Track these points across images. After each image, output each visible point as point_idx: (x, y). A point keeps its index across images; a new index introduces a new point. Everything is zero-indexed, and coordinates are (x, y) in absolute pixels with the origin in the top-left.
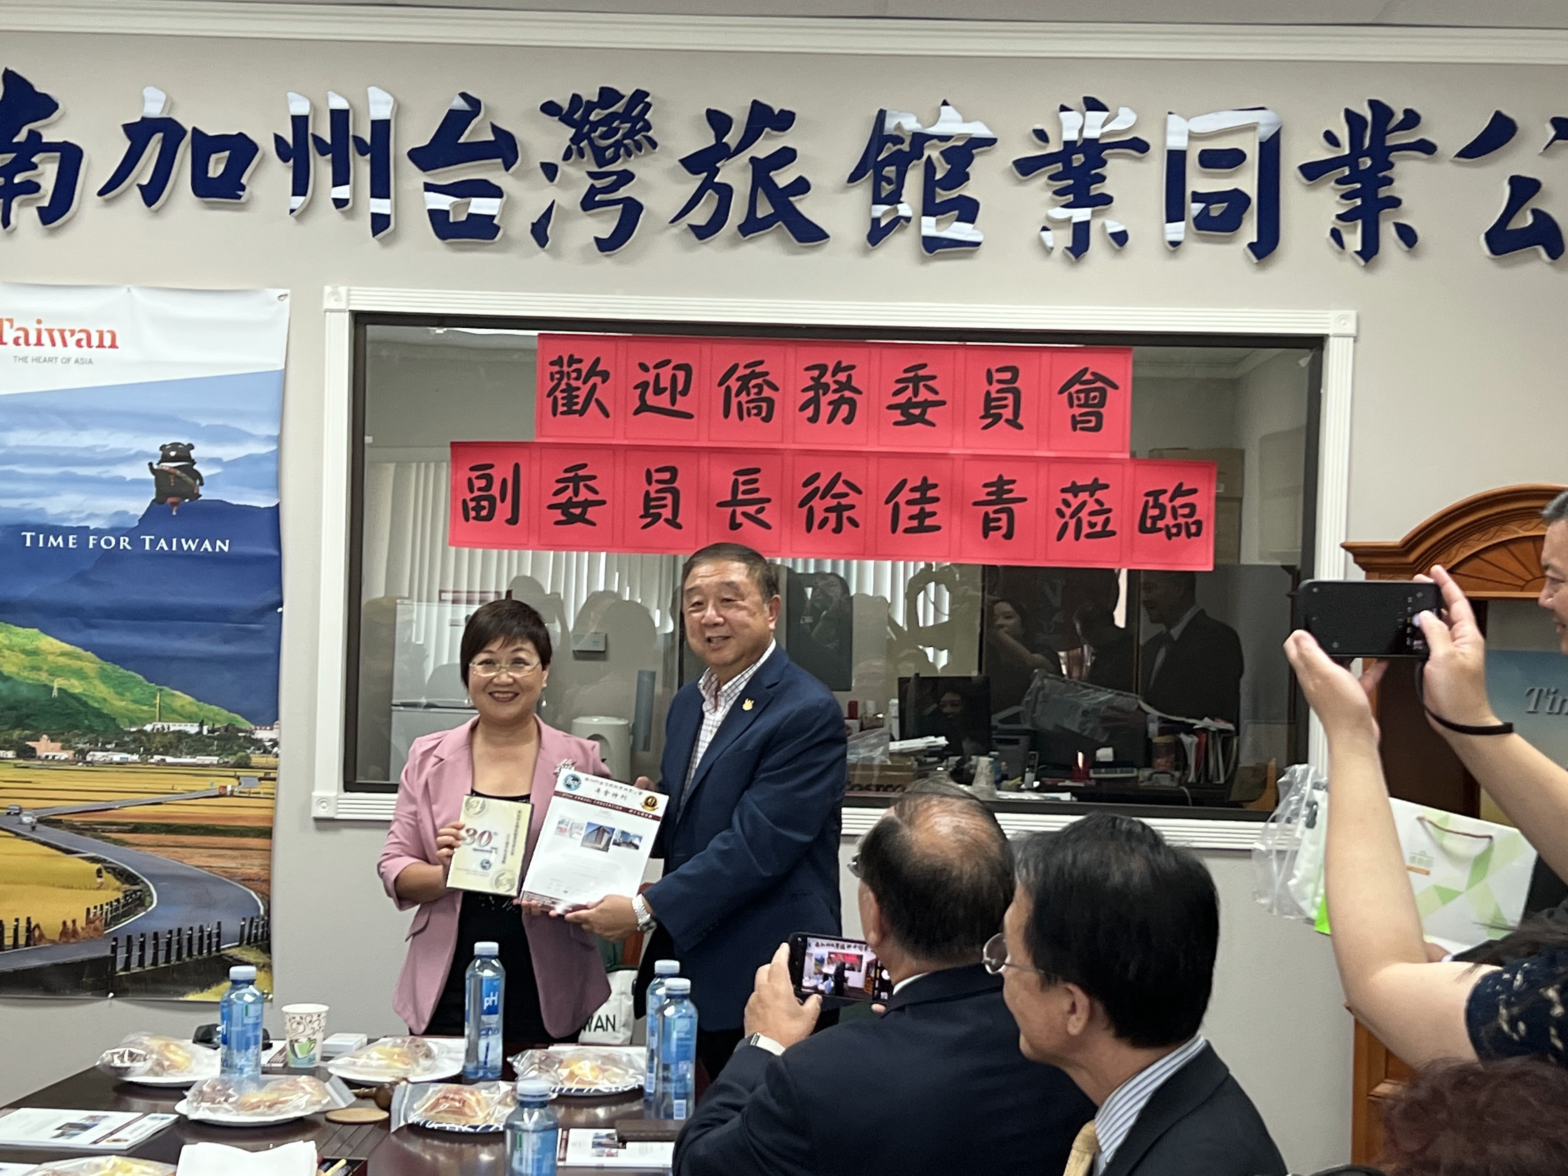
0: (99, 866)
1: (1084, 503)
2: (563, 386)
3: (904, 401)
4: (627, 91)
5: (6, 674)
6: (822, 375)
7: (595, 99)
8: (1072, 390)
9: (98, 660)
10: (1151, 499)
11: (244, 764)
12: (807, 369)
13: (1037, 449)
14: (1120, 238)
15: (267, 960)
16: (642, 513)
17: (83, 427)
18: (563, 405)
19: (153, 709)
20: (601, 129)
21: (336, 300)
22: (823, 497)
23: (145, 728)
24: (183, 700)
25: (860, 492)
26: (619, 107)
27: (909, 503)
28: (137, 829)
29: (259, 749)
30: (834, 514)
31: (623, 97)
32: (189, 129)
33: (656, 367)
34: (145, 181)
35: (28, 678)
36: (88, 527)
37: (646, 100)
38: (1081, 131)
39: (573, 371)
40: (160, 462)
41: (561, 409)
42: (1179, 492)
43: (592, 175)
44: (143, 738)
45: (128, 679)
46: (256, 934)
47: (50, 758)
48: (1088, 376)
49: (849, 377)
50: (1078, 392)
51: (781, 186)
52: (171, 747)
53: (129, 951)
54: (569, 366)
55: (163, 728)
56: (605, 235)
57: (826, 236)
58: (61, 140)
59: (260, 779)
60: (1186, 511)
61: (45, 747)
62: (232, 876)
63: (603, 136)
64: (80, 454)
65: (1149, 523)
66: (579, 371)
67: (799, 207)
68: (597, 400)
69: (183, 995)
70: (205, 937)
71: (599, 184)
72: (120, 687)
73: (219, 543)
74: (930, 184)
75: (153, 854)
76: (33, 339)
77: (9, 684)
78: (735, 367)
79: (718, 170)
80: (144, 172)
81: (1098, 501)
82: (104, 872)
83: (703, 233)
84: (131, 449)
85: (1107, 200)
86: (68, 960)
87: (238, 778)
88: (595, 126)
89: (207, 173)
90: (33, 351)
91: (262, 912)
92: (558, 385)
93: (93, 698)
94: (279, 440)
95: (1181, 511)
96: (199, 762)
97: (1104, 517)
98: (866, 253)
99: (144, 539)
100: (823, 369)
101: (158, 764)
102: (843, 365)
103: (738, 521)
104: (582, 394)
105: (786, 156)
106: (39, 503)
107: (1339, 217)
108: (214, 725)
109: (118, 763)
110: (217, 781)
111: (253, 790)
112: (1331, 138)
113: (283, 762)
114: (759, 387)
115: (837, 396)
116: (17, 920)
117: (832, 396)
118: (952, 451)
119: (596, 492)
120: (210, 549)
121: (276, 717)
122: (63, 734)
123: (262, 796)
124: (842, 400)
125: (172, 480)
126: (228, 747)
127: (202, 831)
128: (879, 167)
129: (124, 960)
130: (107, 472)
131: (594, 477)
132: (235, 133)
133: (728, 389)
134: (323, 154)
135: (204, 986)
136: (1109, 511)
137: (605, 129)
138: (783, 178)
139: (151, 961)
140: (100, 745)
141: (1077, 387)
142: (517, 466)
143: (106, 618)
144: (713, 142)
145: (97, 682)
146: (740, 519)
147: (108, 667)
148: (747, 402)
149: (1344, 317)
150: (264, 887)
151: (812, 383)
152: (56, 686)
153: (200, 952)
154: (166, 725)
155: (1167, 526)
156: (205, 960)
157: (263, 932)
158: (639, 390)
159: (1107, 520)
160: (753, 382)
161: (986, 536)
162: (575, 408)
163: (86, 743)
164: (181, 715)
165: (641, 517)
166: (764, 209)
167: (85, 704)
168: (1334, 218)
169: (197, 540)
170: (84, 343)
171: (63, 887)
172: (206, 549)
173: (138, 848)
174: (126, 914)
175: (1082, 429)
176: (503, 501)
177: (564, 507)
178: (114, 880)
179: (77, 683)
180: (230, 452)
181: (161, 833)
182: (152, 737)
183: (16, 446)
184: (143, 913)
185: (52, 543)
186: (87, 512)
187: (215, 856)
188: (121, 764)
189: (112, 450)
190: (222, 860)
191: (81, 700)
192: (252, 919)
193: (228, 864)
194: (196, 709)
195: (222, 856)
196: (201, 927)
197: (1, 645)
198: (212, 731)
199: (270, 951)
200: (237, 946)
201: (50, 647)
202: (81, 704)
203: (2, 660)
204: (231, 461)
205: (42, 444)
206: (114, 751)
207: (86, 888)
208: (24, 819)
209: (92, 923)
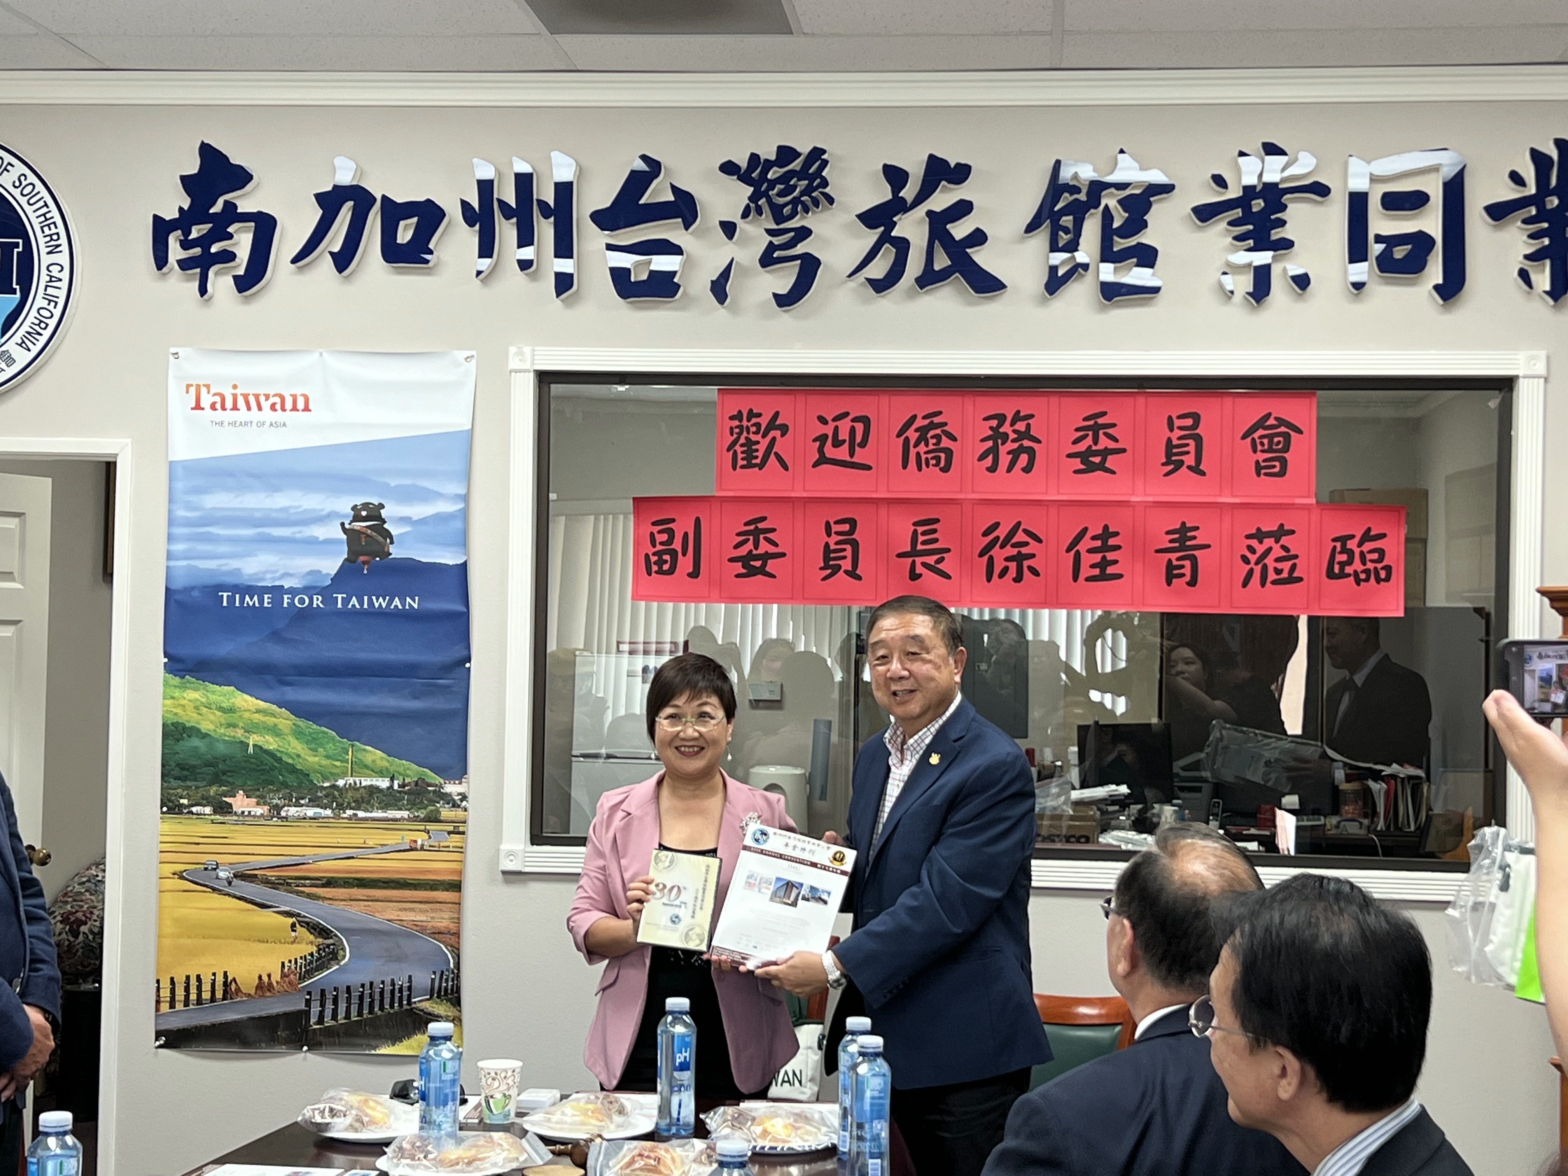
0: (294, 919)
1: (1270, 549)
2: (742, 440)
3: (1083, 450)
4: (804, 149)
5: (203, 731)
6: (1000, 425)
7: (773, 157)
8: (1256, 435)
9: (293, 717)
10: (1338, 545)
11: (434, 818)
12: (986, 419)
13: (1220, 495)
14: (1302, 282)
15: (457, 1014)
16: (822, 565)
17: (277, 489)
18: (743, 459)
19: (345, 765)
20: (780, 187)
21: (521, 360)
22: (1002, 547)
23: (337, 783)
24: (374, 755)
25: (1040, 541)
26: (796, 165)
27: (1089, 551)
28: (330, 883)
29: (448, 804)
30: (1015, 563)
31: (799, 155)
32: (379, 198)
33: (834, 420)
34: (336, 249)
35: (225, 735)
36: (283, 586)
37: (823, 157)
38: (1260, 176)
39: (753, 425)
40: (352, 522)
41: (741, 463)
42: (1367, 537)
43: (770, 232)
44: (336, 792)
45: (320, 736)
46: (446, 988)
47: (246, 813)
48: (1271, 421)
49: (1028, 425)
50: (1261, 437)
51: (957, 238)
52: (363, 802)
53: (323, 1005)
54: (749, 420)
55: (355, 783)
56: (784, 290)
57: (1003, 286)
58: (255, 211)
59: (449, 833)
60: (1375, 556)
61: (240, 802)
62: (423, 930)
63: (781, 194)
64: (274, 515)
65: (1336, 569)
66: (758, 425)
67: (976, 258)
68: (776, 454)
69: (375, 1049)
70: (397, 991)
71: (777, 241)
72: (313, 742)
73: (408, 599)
74: (1107, 233)
75: (346, 908)
76: (229, 404)
77: (207, 740)
78: (914, 417)
79: (895, 223)
80: (336, 240)
81: (1283, 547)
82: (297, 925)
83: (880, 286)
84: (323, 510)
85: (1287, 244)
86: (263, 1013)
87: (428, 832)
88: (772, 184)
89: (396, 239)
90: (229, 415)
91: (452, 966)
92: (738, 439)
93: (286, 754)
94: (466, 498)
95: (1369, 557)
96: (390, 816)
97: (1291, 563)
98: (1043, 302)
99: (337, 598)
100: (1002, 419)
101: (350, 818)
102: (1022, 414)
103: (917, 572)
104: (762, 447)
105: (963, 209)
106: (234, 564)
107: (1527, 257)
108: (404, 780)
109: (311, 818)
110: (407, 835)
111: (442, 844)
112: (1516, 178)
113: (471, 816)
114: (938, 437)
115: (1016, 445)
116: (214, 974)
117: (1011, 446)
118: (1133, 499)
119: (776, 545)
120: (400, 607)
121: (464, 771)
122: (259, 790)
123: (451, 849)
124: (1022, 450)
125: (363, 539)
126: (418, 801)
127: (392, 885)
128: (1055, 218)
129: (318, 1013)
130: (300, 532)
131: (774, 530)
132: (422, 199)
133: (907, 440)
134: (507, 218)
135: (396, 1039)
136: (1296, 557)
137: (782, 187)
138: (959, 230)
139: (344, 1015)
140: (294, 800)
141: (1261, 432)
142: (698, 520)
143: (300, 674)
144: (890, 197)
145: (291, 739)
146: (919, 569)
147: (302, 723)
148: (925, 453)
149: (1532, 358)
150: (453, 940)
151: (990, 433)
152: (251, 743)
153: (392, 1006)
154: (357, 779)
155: (1355, 572)
156: (396, 1013)
157: (453, 986)
158: (818, 443)
159: (1293, 568)
160: (931, 433)
161: (1169, 583)
162: (754, 461)
163: (279, 799)
164: (373, 771)
165: (821, 569)
166: (942, 261)
167: (279, 760)
168: (1521, 258)
169: (388, 598)
170: (278, 407)
171: (259, 941)
172: (396, 606)
173: (330, 902)
174: (320, 968)
175: (1266, 474)
176: (684, 554)
177: (745, 560)
178: (308, 934)
179: (272, 740)
180: (419, 511)
181: (353, 887)
182: (344, 792)
183: (213, 509)
184: (337, 967)
185: (248, 603)
186: (281, 572)
187: (405, 909)
188: (315, 819)
189: (306, 510)
190: (413, 914)
191: (276, 756)
192: (442, 972)
193: (419, 918)
194: (386, 764)
195: (412, 910)
196: (393, 980)
197: (198, 703)
198: (402, 786)
199: (459, 1005)
200: (427, 1000)
201: (245, 705)
202: (276, 760)
203: (200, 717)
204: (420, 520)
205: (238, 506)
206: (308, 806)
207: (280, 942)
208: (222, 874)
209: (287, 976)
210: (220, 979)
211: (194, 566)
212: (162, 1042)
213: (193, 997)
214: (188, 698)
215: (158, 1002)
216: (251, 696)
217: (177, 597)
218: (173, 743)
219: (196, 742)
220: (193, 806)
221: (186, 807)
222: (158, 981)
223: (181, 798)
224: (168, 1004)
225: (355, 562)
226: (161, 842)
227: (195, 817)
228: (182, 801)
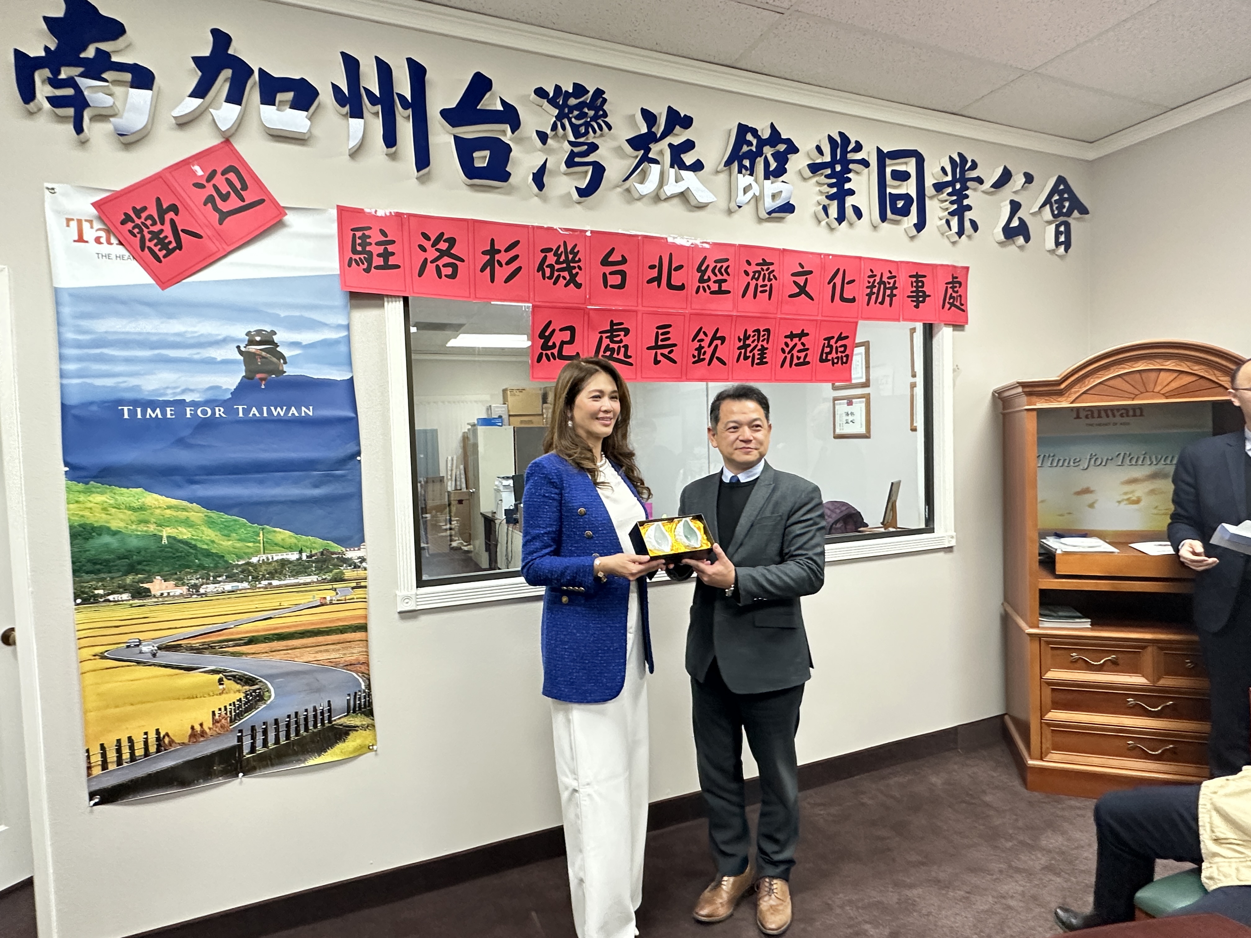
0: (221, 675)
4: (591, 88)
5: (113, 528)
7: (571, 90)
9: (204, 510)
11: (339, 579)
15: (370, 721)
17: (171, 316)
19: (258, 544)
20: (576, 112)
23: (251, 561)
24: (283, 535)
26: (586, 98)
28: (252, 641)
29: (350, 566)
31: (588, 92)
32: (256, 70)
35: (137, 531)
36: (184, 400)
37: (604, 96)
40: (247, 345)
43: (570, 143)
44: (250, 568)
45: (232, 523)
46: (360, 704)
47: (165, 595)
51: (688, 164)
52: (276, 572)
53: (253, 737)
55: (268, 559)
56: (583, 185)
58: (131, 62)
59: (353, 588)
61: (157, 586)
62: (336, 665)
64: (172, 339)
69: (304, 762)
70: (319, 714)
71: (576, 150)
72: (227, 530)
73: (303, 408)
75: (268, 658)
77: (117, 537)
79: (650, 149)
82: (225, 679)
84: (219, 335)
85: (851, 192)
86: (198, 755)
87: (335, 590)
88: (572, 109)
91: (363, 687)
93: (201, 541)
94: (348, 327)
96: (302, 581)
99: (238, 408)
101: (266, 588)
105: (689, 145)
106: (133, 382)
107: (950, 213)
108: (311, 551)
109: (229, 592)
110: (318, 594)
111: (348, 597)
112: (944, 171)
113: (370, 573)
116: (146, 733)
120: (297, 414)
121: (362, 540)
122: (176, 574)
123: (356, 600)
125: (259, 360)
126: (324, 566)
127: (309, 634)
128: (740, 159)
129: (250, 745)
130: (198, 353)
132: (297, 77)
134: (374, 104)
135: (321, 750)
137: (578, 112)
138: (689, 159)
139: (273, 742)
140: (211, 578)
143: (207, 475)
144: (646, 131)
145: (203, 528)
147: (214, 515)
150: (363, 668)
152: (165, 535)
153: (315, 726)
156: (320, 731)
157: (365, 702)
163: (197, 579)
164: (283, 547)
167: (194, 547)
168: (947, 214)
169: (285, 408)
171: (189, 698)
172: (293, 414)
173: (254, 656)
174: (248, 710)
178: (236, 684)
179: (184, 530)
180: (307, 337)
181: (273, 640)
182: (258, 566)
183: (106, 332)
184: (264, 706)
185: (150, 415)
186: (183, 388)
187: (321, 651)
188: (233, 591)
189: (202, 335)
190: (328, 654)
191: (191, 544)
192: (356, 693)
193: (333, 655)
194: (295, 541)
195: (327, 651)
196: (315, 708)
197: (105, 505)
198: (310, 556)
199: (373, 716)
200: (345, 716)
201: (156, 503)
202: (191, 547)
203: (109, 517)
204: (310, 344)
205: (133, 330)
206: (225, 582)
207: (209, 695)
208: (145, 649)
209: (218, 722)
210: (152, 737)
211: (89, 384)
212: (97, 800)
213: (126, 755)
214: (95, 501)
215: (89, 768)
216: (162, 495)
217: (75, 412)
218: (83, 541)
219: (107, 539)
220: (109, 594)
221: (102, 596)
222: (88, 751)
223: (95, 589)
224: (100, 768)
225: (252, 379)
226: (78, 631)
227: (112, 604)
228: (96, 592)
